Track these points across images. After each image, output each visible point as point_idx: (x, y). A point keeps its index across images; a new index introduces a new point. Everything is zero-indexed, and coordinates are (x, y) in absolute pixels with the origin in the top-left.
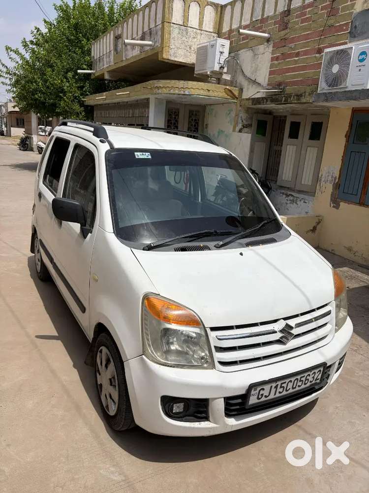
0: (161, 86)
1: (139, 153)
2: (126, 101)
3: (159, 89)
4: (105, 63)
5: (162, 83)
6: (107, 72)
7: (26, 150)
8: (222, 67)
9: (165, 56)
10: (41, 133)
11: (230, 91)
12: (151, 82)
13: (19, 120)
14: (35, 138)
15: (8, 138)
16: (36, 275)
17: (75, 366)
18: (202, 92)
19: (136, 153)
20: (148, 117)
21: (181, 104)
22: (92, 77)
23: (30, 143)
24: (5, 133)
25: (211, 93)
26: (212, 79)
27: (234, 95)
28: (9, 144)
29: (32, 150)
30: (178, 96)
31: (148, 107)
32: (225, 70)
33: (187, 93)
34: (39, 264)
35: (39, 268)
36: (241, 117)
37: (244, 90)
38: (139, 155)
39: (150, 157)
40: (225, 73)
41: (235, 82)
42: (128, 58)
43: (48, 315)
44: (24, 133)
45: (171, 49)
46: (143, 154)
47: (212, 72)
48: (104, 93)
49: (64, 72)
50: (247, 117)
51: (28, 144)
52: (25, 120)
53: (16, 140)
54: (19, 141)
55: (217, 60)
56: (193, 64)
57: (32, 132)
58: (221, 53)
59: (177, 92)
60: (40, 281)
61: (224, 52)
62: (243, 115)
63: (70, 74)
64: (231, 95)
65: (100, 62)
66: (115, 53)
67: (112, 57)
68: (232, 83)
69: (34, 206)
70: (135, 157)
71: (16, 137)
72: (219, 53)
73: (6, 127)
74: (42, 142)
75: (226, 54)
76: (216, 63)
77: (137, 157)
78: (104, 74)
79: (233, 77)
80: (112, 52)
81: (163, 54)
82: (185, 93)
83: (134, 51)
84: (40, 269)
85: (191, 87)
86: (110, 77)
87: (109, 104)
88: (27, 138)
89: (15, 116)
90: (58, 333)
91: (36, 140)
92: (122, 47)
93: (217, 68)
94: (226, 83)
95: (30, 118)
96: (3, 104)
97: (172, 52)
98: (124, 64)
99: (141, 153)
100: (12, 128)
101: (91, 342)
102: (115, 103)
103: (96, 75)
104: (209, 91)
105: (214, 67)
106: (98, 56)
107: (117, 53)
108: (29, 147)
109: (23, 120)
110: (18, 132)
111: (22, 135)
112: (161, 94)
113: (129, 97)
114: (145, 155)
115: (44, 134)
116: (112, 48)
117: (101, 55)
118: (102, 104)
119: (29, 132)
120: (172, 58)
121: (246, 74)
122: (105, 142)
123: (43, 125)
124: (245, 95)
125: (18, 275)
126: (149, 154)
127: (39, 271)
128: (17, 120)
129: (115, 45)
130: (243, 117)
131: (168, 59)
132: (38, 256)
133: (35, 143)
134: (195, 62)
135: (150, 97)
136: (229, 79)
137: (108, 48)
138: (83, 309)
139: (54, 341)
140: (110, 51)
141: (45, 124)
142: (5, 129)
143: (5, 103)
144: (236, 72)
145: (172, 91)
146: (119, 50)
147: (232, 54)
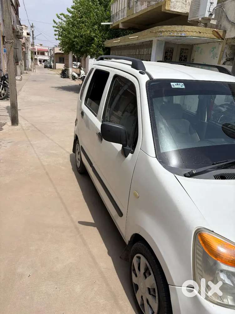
0: (164, 30)
1: (174, 84)
2: (134, 43)
3: (161, 33)
4: (120, 16)
5: (165, 28)
6: (122, 23)
7: (65, 78)
8: (211, 15)
9: (167, 8)
10: (74, 67)
11: (217, 32)
12: (156, 27)
13: (61, 58)
14: (70, 70)
15: (54, 70)
16: (76, 169)
17: (109, 253)
18: (195, 34)
19: (172, 84)
20: (151, 54)
21: (175, 44)
22: (111, 27)
23: (67, 73)
24: (52, 67)
25: (201, 35)
26: (201, 24)
27: (220, 36)
28: (55, 74)
29: (68, 77)
30: (176, 37)
31: (151, 47)
32: (213, 16)
33: (183, 35)
34: (79, 162)
35: (79, 164)
36: (226, 53)
37: (227, 31)
38: (174, 85)
39: (184, 87)
40: (213, 19)
41: (219, 26)
42: (137, 11)
43: (86, 204)
44: (64, 67)
45: (172, 2)
46: (178, 85)
47: (203, 18)
48: (119, 38)
49: (92, 25)
50: (231, 52)
51: (66, 74)
52: (65, 58)
53: (59, 71)
54: (60, 72)
55: (207, 9)
56: (187, 13)
57: (68, 66)
58: (211, 3)
59: (176, 34)
60: (78, 174)
61: (213, 3)
62: (228, 51)
63: (96, 27)
64: (218, 36)
65: (116, 16)
66: (128, 9)
67: (126, 12)
68: (217, 26)
69: (77, 120)
70: (171, 87)
71: (59, 69)
72: (210, 4)
73: (53, 63)
74: (75, 72)
75: (215, 5)
76: (207, 11)
77: (173, 87)
78: (119, 24)
79: (219, 22)
80: (126, 8)
81: (165, 6)
82: (182, 35)
83: (143, 6)
84: (79, 166)
85: (186, 30)
86: (123, 26)
87: (121, 46)
88: (65, 70)
89: (58, 56)
90: (94, 221)
91: (72, 71)
92: (134, 4)
93: (207, 15)
94: (212, 26)
95: (68, 57)
96: (51, 48)
97: (172, 4)
98: (134, 16)
99: (176, 83)
100: (57, 64)
101: (127, 244)
102: (126, 45)
103: (113, 26)
104: (200, 33)
105: (204, 14)
106: (116, 12)
107: (129, 9)
108: (67, 75)
109: (63, 58)
110: (61, 66)
111: (63, 68)
112: (163, 36)
113: (138, 40)
114: (180, 85)
115: (76, 67)
116: (126, 6)
117: (118, 11)
118: (117, 46)
119: (67, 66)
120: (172, 10)
121: (230, 20)
122: (145, 74)
123: (76, 62)
124: (228, 36)
125: (63, 168)
126: (183, 84)
127: (79, 167)
128: (60, 58)
129: (128, 3)
130: (228, 53)
131: (169, 10)
132: (78, 157)
133: (70, 73)
134: (189, 12)
135: (154, 39)
136: (215, 23)
137: (123, 6)
138: (121, 214)
139: (92, 228)
140: (124, 8)
141: (77, 61)
142: (52, 64)
143: (53, 48)
144: (221, 18)
145: (172, 34)
146: (131, 6)
147: (220, 4)
